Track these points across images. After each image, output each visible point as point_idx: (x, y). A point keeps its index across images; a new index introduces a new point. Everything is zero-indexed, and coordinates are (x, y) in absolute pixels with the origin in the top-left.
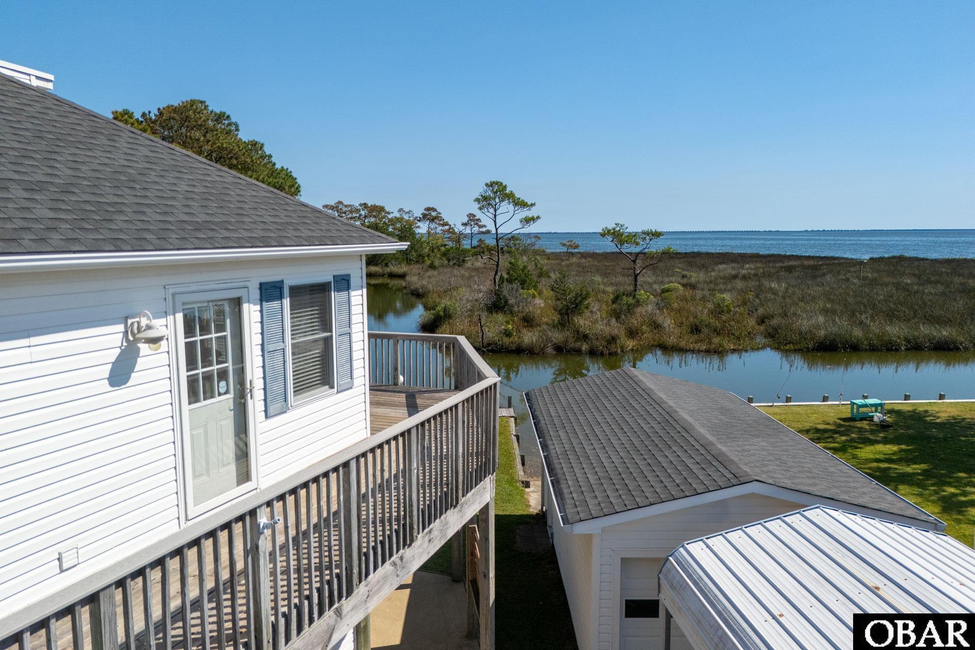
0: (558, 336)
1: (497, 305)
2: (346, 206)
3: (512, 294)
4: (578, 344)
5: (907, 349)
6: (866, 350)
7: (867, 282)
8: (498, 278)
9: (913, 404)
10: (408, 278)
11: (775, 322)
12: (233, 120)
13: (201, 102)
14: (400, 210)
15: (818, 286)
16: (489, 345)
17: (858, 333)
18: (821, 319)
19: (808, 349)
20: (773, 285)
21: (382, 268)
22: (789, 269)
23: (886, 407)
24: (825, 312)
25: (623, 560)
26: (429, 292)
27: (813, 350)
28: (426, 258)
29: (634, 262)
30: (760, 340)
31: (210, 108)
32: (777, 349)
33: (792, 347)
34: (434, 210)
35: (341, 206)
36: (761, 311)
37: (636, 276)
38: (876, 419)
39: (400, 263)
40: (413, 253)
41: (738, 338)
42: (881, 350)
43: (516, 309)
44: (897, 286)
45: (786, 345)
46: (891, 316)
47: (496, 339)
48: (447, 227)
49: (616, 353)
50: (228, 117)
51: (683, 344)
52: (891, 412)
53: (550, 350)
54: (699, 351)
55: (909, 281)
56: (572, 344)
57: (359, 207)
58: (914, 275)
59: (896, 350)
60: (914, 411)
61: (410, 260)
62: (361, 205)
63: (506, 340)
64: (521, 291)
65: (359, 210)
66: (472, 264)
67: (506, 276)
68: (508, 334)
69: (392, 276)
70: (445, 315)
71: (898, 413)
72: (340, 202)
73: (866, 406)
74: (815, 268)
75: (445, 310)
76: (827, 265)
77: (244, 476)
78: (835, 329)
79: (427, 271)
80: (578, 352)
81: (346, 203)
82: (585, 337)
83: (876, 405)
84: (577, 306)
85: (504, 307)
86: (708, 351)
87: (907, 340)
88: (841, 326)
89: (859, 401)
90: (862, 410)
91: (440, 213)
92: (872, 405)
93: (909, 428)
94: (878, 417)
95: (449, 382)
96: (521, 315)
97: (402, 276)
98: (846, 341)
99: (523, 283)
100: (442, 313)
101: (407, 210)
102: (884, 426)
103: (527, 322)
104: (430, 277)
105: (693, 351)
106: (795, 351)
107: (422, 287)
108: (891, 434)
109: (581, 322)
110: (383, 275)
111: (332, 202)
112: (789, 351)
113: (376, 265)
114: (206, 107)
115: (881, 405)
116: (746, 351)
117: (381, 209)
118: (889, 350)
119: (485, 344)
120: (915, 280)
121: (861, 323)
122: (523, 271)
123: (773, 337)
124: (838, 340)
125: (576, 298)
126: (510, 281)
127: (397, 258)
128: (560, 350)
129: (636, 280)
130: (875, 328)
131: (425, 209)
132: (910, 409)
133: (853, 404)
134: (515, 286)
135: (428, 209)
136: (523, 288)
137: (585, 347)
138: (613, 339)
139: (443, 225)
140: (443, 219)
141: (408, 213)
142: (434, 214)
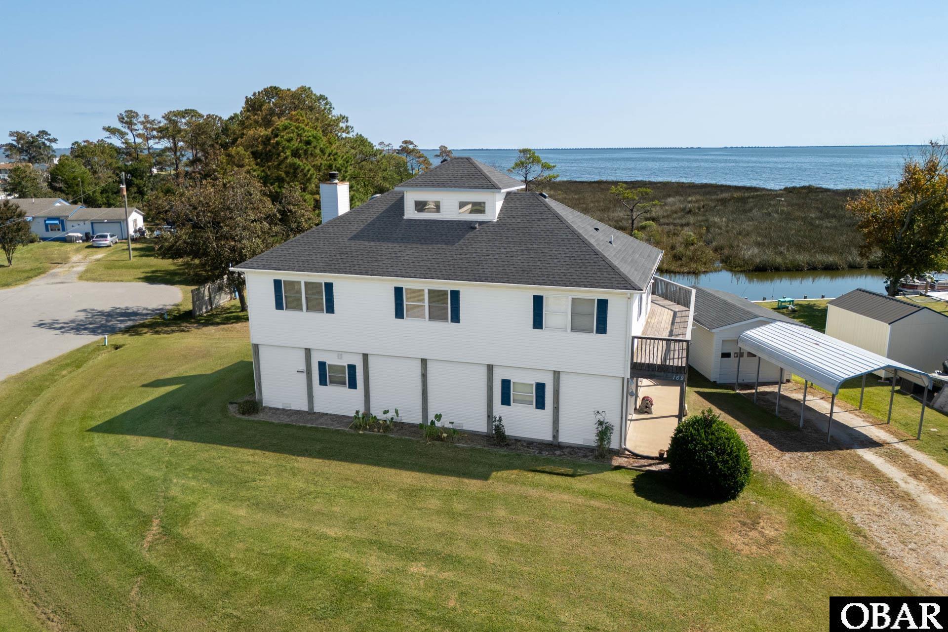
5: (808, 270)
6: (784, 271)
7: (784, 216)
9: (808, 301)
11: (726, 251)
14: (381, 143)
15: (750, 220)
17: (779, 260)
18: (756, 250)
19: (749, 270)
20: (716, 220)
22: (724, 202)
23: (795, 303)
24: (758, 244)
25: (723, 341)
27: (752, 271)
29: (632, 210)
30: (718, 264)
32: (731, 271)
33: (739, 269)
34: (411, 143)
36: (714, 244)
37: (633, 221)
38: (790, 308)
41: (705, 264)
42: (792, 271)
44: (804, 219)
45: (735, 268)
46: (800, 247)
48: (422, 159)
51: (673, 268)
52: (797, 305)
54: (683, 273)
55: (813, 216)
58: (818, 208)
59: (801, 270)
60: (808, 304)
71: (801, 305)
73: (785, 302)
74: (743, 200)
76: (753, 197)
78: (765, 257)
83: (790, 302)
86: (689, 273)
87: (808, 264)
88: (769, 256)
89: (782, 300)
90: (783, 304)
91: (416, 146)
92: (788, 301)
93: (805, 311)
94: (790, 307)
98: (772, 265)
101: (387, 143)
102: (794, 311)
105: (679, 273)
106: (741, 271)
108: (797, 314)
112: (737, 271)
115: (793, 301)
116: (712, 272)
118: (797, 270)
120: (818, 214)
121: (781, 253)
123: (726, 262)
124: (767, 264)
129: (633, 223)
130: (789, 256)
131: (403, 142)
132: (807, 303)
133: (779, 301)
135: (406, 142)
139: (419, 157)
140: (418, 151)
141: (388, 145)
142: (411, 147)
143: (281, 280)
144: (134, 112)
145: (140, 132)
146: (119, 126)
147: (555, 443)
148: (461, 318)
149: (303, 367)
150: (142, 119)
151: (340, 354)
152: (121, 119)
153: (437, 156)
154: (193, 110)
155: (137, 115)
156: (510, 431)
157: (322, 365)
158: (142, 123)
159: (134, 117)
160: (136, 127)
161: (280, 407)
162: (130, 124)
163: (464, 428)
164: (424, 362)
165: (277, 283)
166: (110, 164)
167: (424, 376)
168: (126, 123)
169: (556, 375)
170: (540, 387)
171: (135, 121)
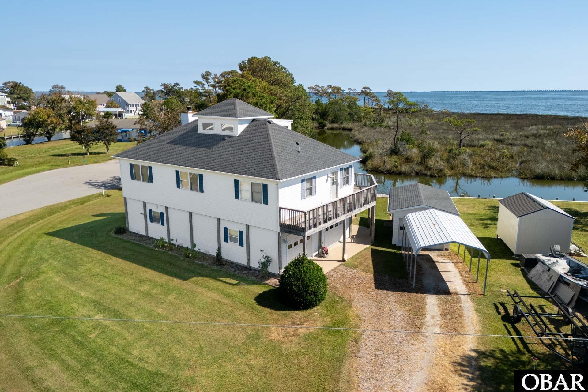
0: (417, 168)
1: (394, 152)
2: (320, 87)
3: (402, 146)
4: (426, 172)
8: (396, 137)
10: (352, 132)
12: (281, 64)
13: (269, 58)
14: (349, 89)
16: (387, 171)
19: (529, 178)
21: (339, 125)
25: (400, 219)
26: (363, 142)
27: (532, 178)
28: (362, 119)
29: (461, 134)
30: (514, 173)
31: (272, 60)
33: (523, 177)
34: (368, 88)
35: (317, 88)
37: (461, 141)
39: (348, 122)
40: (356, 116)
41: (501, 172)
43: (403, 153)
45: (521, 176)
47: (391, 168)
48: (375, 98)
49: (441, 176)
50: (279, 63)
53: (413, 174)
56: (423, 171)
57: (327, 88)
61: (354, 120)
62: (328, 86)
63: (395, 169)
64: (406, 145)
65: (327, 89)
66: (387, 123)
67: (400, 137)
68: (396, 167)
69: (344, 129)
70: (370, 156)
72: (317, 86)
75: (370, 153)
77: (337, 197)
79: (362, 128)
80: (426, 175)
81: (320, 86)
82: (430, 169)
84: (429, 154)
85: (398, 152)
91: (371, 90)
95: (369, 184)
96: (405, 157)
97: (350, 130)
99: (408, 141)
100: (369, 156)
103: (408, 160)
104: (364, 132)
106: (524, 179)
107: (360, 138)
109: (430, 162)
110: (340, 129)
111: (313, 85)
113: (336, 123)
114: (270, 59)
117: (339, 89)
119: (386, 169)
122: (408, 135)
124: (545, 175)
125: (428, 151)
126: (401, 140)
127: (347, 120)
128: (418, 174)
129: (461, 142)
131: (363, 88)
134: (404, 143)
135: (365, 88)
136: (407, 144)
137: (429, 173)
138: (441, 170)
139: (373, 97)
140: (373, 93)
141: (354, 90)
142: (368, 91)
143: (139, 165)
144: (210, 73)
145: (212, 83)
146: (201, 80)
147: (248, 267)
148: (204, 190)
149: (143, 212)
150: (213, 76)
151: (157, 206)
152: (203, 77)
153: (385, 96)
154: (234, 71)
155: (211, 74)
156: (224, 256)
157: (150, 211)
158: (213, 78)
159: (209, 75)
160: (210, 81)
161: (136, 232)
162: (207, 79)
163: (209, 253)
164: (190, 214)
165: (131, 165)
166: (194, 101)
167: (191, 221)
168: (205, 78)
169: (247, 227)
170: (241, 233)
171: (209, 78)
